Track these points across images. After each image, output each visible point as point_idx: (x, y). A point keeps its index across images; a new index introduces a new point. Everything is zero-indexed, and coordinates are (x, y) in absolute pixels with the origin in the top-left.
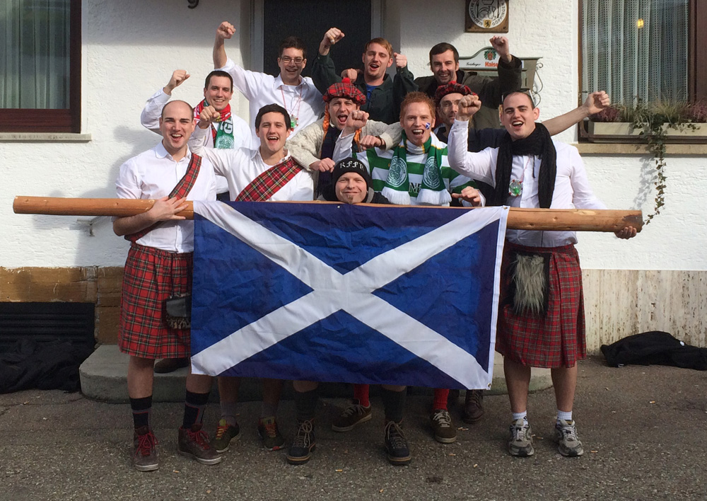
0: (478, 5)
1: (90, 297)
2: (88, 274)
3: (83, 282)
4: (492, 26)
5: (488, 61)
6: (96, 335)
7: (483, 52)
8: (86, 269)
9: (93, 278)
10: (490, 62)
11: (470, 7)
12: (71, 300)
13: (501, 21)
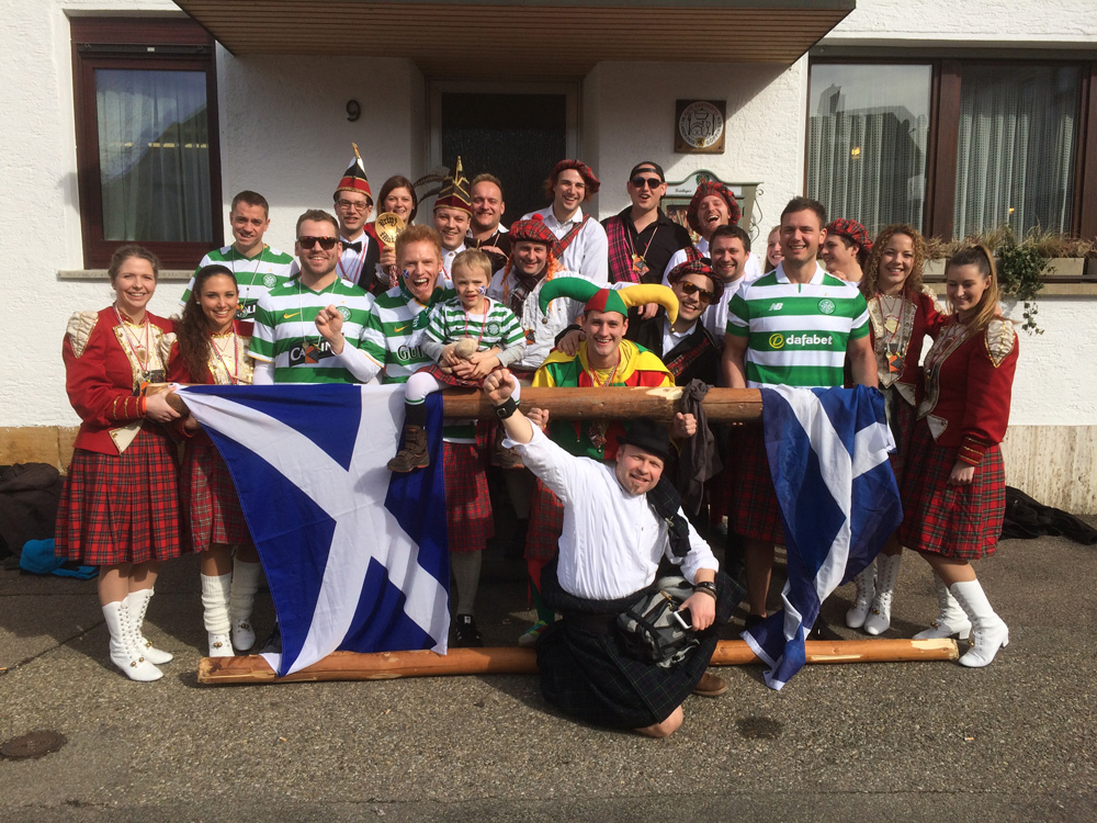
0: (690, 120)
4: (705, 146)
7: (695, 176)
11: (681, 122)
13: (717, 139)
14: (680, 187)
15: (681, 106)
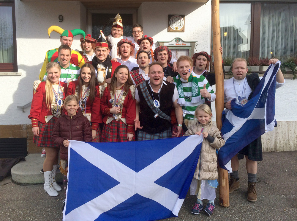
0: (173, 21)
1: (25, 136)
2: (23, 127)
3: (21, 130)
4: (178, 30)
5: (176, 43)
6: (27, 150)
7: (175, 40)
8: (23, 125)
9: (25, 128)
10: (178, 43)
11: (170, 22)
12: (17, 137)
13: (182, 27)
14: (170, 43)
15: (170, 16)
